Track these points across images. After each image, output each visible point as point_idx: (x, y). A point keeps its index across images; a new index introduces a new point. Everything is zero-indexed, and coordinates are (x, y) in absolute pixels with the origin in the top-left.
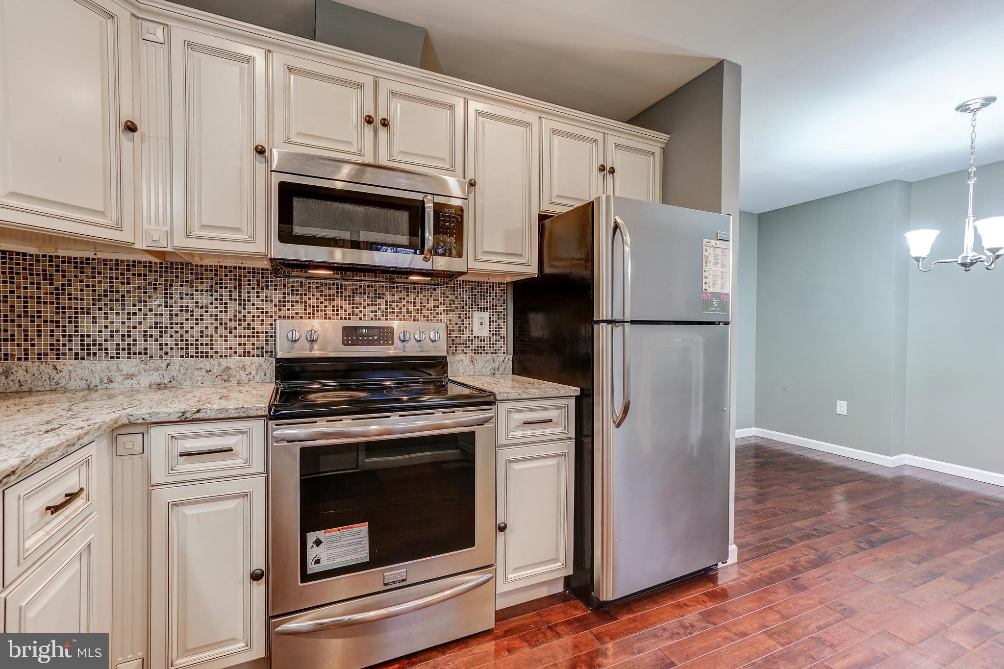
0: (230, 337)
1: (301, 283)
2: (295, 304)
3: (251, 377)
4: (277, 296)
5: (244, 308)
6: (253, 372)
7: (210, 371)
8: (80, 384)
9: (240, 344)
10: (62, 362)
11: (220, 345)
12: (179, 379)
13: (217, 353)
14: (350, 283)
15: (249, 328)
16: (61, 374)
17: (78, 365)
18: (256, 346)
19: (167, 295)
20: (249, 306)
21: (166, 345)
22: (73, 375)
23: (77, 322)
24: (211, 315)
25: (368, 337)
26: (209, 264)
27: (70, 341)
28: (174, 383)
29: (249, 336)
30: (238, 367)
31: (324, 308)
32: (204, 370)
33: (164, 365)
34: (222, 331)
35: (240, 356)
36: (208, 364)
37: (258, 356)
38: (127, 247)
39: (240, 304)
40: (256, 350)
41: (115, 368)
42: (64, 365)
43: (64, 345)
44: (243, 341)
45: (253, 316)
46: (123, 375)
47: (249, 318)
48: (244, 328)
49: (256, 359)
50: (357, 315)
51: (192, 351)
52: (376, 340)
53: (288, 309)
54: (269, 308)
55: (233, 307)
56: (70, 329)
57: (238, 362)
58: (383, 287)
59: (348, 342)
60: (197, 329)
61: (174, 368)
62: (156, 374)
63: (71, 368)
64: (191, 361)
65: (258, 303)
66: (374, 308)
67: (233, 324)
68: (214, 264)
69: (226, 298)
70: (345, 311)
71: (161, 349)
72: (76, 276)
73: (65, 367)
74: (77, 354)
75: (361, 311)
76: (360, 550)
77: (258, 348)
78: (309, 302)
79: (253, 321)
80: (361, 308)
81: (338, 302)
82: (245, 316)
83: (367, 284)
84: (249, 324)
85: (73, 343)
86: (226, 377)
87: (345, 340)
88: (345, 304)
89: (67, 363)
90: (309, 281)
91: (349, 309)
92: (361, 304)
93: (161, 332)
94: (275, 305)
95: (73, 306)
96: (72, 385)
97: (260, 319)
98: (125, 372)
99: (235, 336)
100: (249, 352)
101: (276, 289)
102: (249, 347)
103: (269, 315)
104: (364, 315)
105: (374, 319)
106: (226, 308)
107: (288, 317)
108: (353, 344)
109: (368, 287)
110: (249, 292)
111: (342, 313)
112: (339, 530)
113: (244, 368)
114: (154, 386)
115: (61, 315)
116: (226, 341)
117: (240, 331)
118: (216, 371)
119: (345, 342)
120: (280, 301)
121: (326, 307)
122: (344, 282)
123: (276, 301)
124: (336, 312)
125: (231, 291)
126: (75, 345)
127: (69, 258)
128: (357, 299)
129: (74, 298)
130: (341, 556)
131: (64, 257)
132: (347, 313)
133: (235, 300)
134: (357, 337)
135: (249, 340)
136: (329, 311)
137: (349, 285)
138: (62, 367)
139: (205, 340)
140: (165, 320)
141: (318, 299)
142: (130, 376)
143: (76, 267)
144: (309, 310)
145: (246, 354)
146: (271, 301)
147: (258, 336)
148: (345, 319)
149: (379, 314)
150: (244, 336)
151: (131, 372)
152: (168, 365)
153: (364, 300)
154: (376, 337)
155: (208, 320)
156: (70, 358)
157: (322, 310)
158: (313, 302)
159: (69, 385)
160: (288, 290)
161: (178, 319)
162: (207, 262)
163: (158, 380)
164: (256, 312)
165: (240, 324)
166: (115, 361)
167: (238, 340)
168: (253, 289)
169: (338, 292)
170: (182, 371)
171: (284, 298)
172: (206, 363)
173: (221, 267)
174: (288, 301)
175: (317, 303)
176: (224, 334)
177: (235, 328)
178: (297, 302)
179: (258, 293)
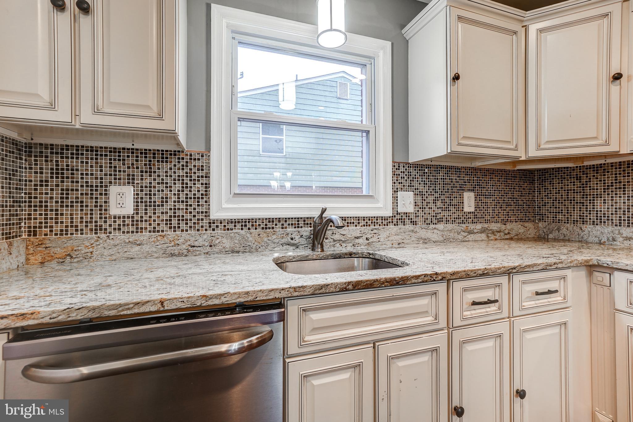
8: (595, 239)
10: (585, 225)
16: (584, 233)
17: (593, 228)
22: (591, 234)
23: (594, 203)
27: (590, 214)
42: (586, 227)
43: (587, 216)
46: (623, 237)
56: (590, 207)
63: (590, 229)
72: (594, 176)
73: (586, 229)
74: (594, 222)
85: (592, 215)
89: (587, 227)
95: (592, 194)
96: (591, 239)
98: (624, 235)
115: (585, 199)
126: (593, 216)
127: (590, 166)
129: (592, 189)
131: (587, 166)
138: (585, 228)
143: (594, 171)
156: (590, 224)
159: (589, 239)
166: (618, 227)
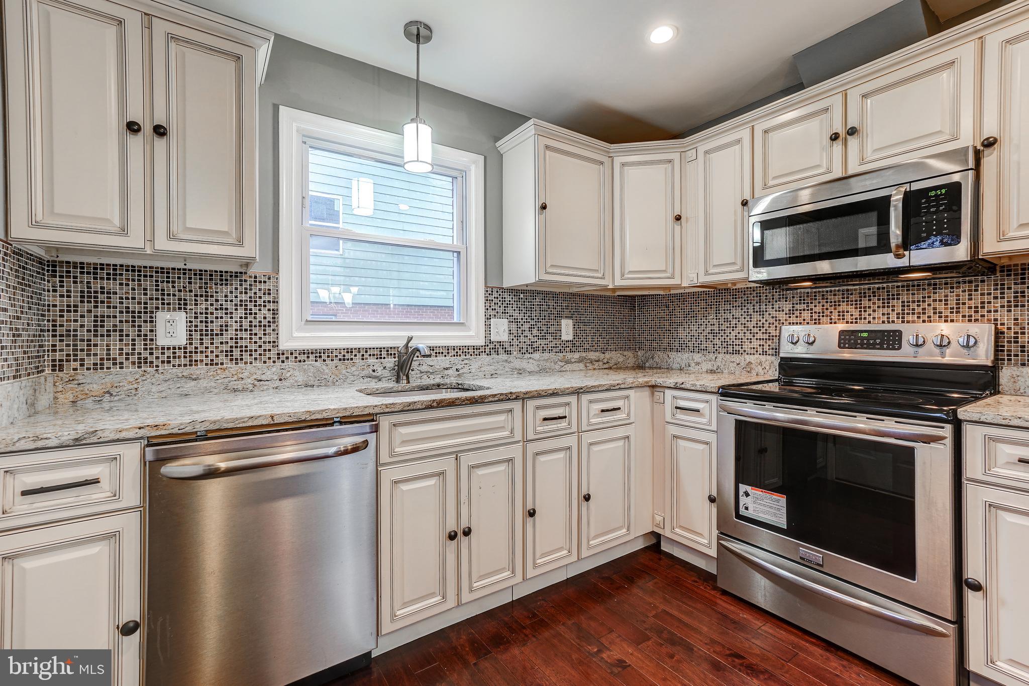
0: (754, 340)
1: (808, 293)
2: (802, 312)
3: (766, 371)
4: (787, 306)
5: (763, 318)
6: (767, 368)
7: (739, 364)
8: (678, 366)
9: (760, 345)
10: (671, 353)
11: (747, 346)
12: (721, 368)
13: (745, 351)
14: (857, 287)
15: (766, 333)
16: (671, 359)
17: (677, 355)
18: (771, 347)
19: (717, 311)
20: (766, 315)
21: (716, 344)
22: (675, 361)
23: (677, 330)
24: (742, 324)
25: (868, 340)
26: (740, 287)
27: (675, 341)
28: (719, 370)
29: (766, 339)
30: (757, 363)
31: (829, 314)
32: (735, 363)
33: (714, 358)
34: (748, 335)
35: (760, 354)
36: (738, 359)
37: (772, 355)
38: (678, 287)
39: (760, 315)
40: (771, 350)
41: (691, 358)
43: (673, 344)
44: (762, 342)
45: (770, 324)
46: (695, 363)
47: (766, 325)
48: (763, 333)
49: (769, 357)
50: (865, 318)
51: (730, 349)
52: (878, 344)
53: (797, 317)
54: (782, 316)
55: (756, 317)
56: (675, 334)
57: (757, 359)
58: (898, 287)
59: (845, 345)
60: (733, 333)
61: (719, 359)
62: (710, 363)
63: (674, 357)
64: (728, 356)
65: (774, 313)
66: (885, 310)
67: (756, 330)
68: (743, 287)
69: (751, 311)
70: (852, 315)
71: (714, 347)
74: (677, 349)
75: (870, 315)
76: (779, 515)
77: (773, 349)
78: (815, 309)
79: (769, 327)
80: (870, 311)
81: (844, 307)
82: (763, 324)
83: (877, 286)
84: (766, 330)
86: (749, 370)
87: (842, 343)
88: (851, 309)
89: (673, 354)
90: (814, 290)
91: (856, 314)
92: (869, 307)
93: (714, 336)
94: (786, 314)
96: (675, 366)
97: (774, 325)
98: (695, 361)
99: (757, 339)
100: (766, 352)
101: (786, 301)
102: (766, 347)
103: (781, 322)
104: (874, 318)
105: (886, 322)
106: (751, 318)
107: (797, 323)
108: (850, 347)
109: (878, 289)
110: (766, 305)
111: (848, 317)
112: (762, 492)
113: (760, 364)
114: (709, 371)
115: (671, 326)
116: (751, 342)
117: (760, 335)
118: (743, 364)
119: (842, 345)
120: (790, 310)
121: (831, 312)
122: (849, 288)
123: (786, 310)
124: (841, 317)
125: (754, 306)
126: (677, 344)
128: (865, 302)
130: (764, 513)
132: (854, 317)
133: (757, 312)
134: (856, 341)
135: (766, 343)
136: (835, 316)
137: (855, 290)
138: (671, 355)
139: (737, 342)
140: (716, 328)
141: (823, 306)
142: (698, 364)
144: (815, 316)
145: (764, 353)
146: (783, 311)
147: (773, 339)
148: (852, 323)
149: (893, 316)
150: (763, 339)
151: (698, 361)
152: (716, 358)
153: (874, 303)
154: (878, 341)
155: (740, 327)
156: (674, 351)
157: (827, 316)
158: (817, 309)
160: (797, 300)
161: (723, 327)
162: (738, 286)
163: (710, 367)
164: (771, 320)
165: (760, 330)
166: (692, 354)
167: (759, 342)
168: (769, 302)
169: (843, 298)
170: (724, 363)
171: (793, 307)
172: (737, 358)
173: (747, 288)
174: (797, 310)
175: (823, 309)
176: (749, 338)
177: (757, 333)
178: (804, 310)
179: (773, 305)
